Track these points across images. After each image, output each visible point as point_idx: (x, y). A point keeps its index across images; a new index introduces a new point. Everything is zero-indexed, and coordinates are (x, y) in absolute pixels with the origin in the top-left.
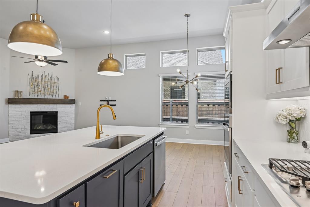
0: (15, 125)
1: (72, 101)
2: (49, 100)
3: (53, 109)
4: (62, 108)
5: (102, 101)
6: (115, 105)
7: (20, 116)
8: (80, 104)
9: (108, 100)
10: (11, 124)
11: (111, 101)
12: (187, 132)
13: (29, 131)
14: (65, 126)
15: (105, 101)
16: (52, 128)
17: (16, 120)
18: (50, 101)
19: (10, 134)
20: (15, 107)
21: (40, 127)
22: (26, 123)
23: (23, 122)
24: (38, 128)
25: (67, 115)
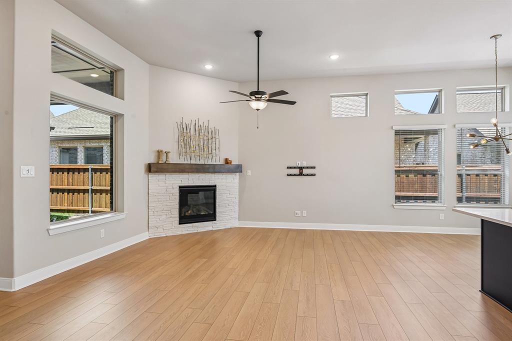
0: (157, 210)
1: (238, 169)
2: (208, 166)
3: (211, 182)
4: (222, 179)
5: (291, 168)
6: (315, 175)
7: (164, 195)
8: (249, 173)
9: (301, 167)
10: (152, 208)
11: (308, 167)
12: (442, 216)
13: (178, 219)
14: (227, 209)
15: (295, 168)
16: (207, 213)
17: (158, 201)
18: (209, 168)
19: (149, 226)
20: (157, 178)
21: (189, 212)
22: (173, 205)
23: (169, 204)
24: (187, 214)
25: (228, 192)
